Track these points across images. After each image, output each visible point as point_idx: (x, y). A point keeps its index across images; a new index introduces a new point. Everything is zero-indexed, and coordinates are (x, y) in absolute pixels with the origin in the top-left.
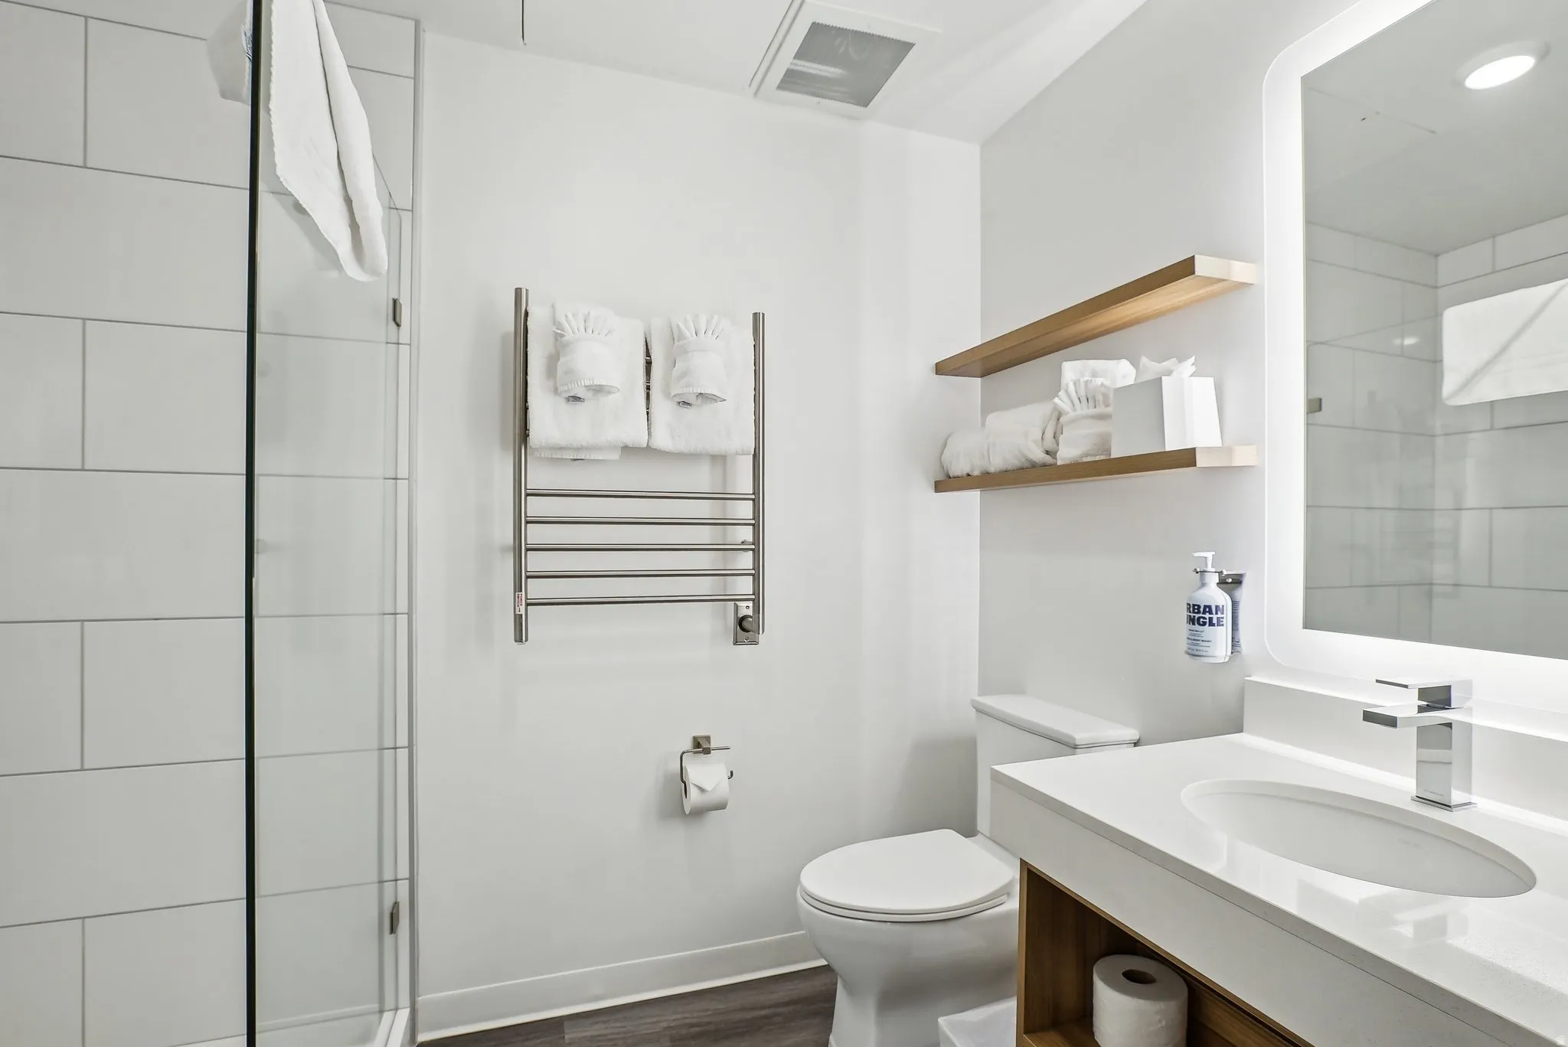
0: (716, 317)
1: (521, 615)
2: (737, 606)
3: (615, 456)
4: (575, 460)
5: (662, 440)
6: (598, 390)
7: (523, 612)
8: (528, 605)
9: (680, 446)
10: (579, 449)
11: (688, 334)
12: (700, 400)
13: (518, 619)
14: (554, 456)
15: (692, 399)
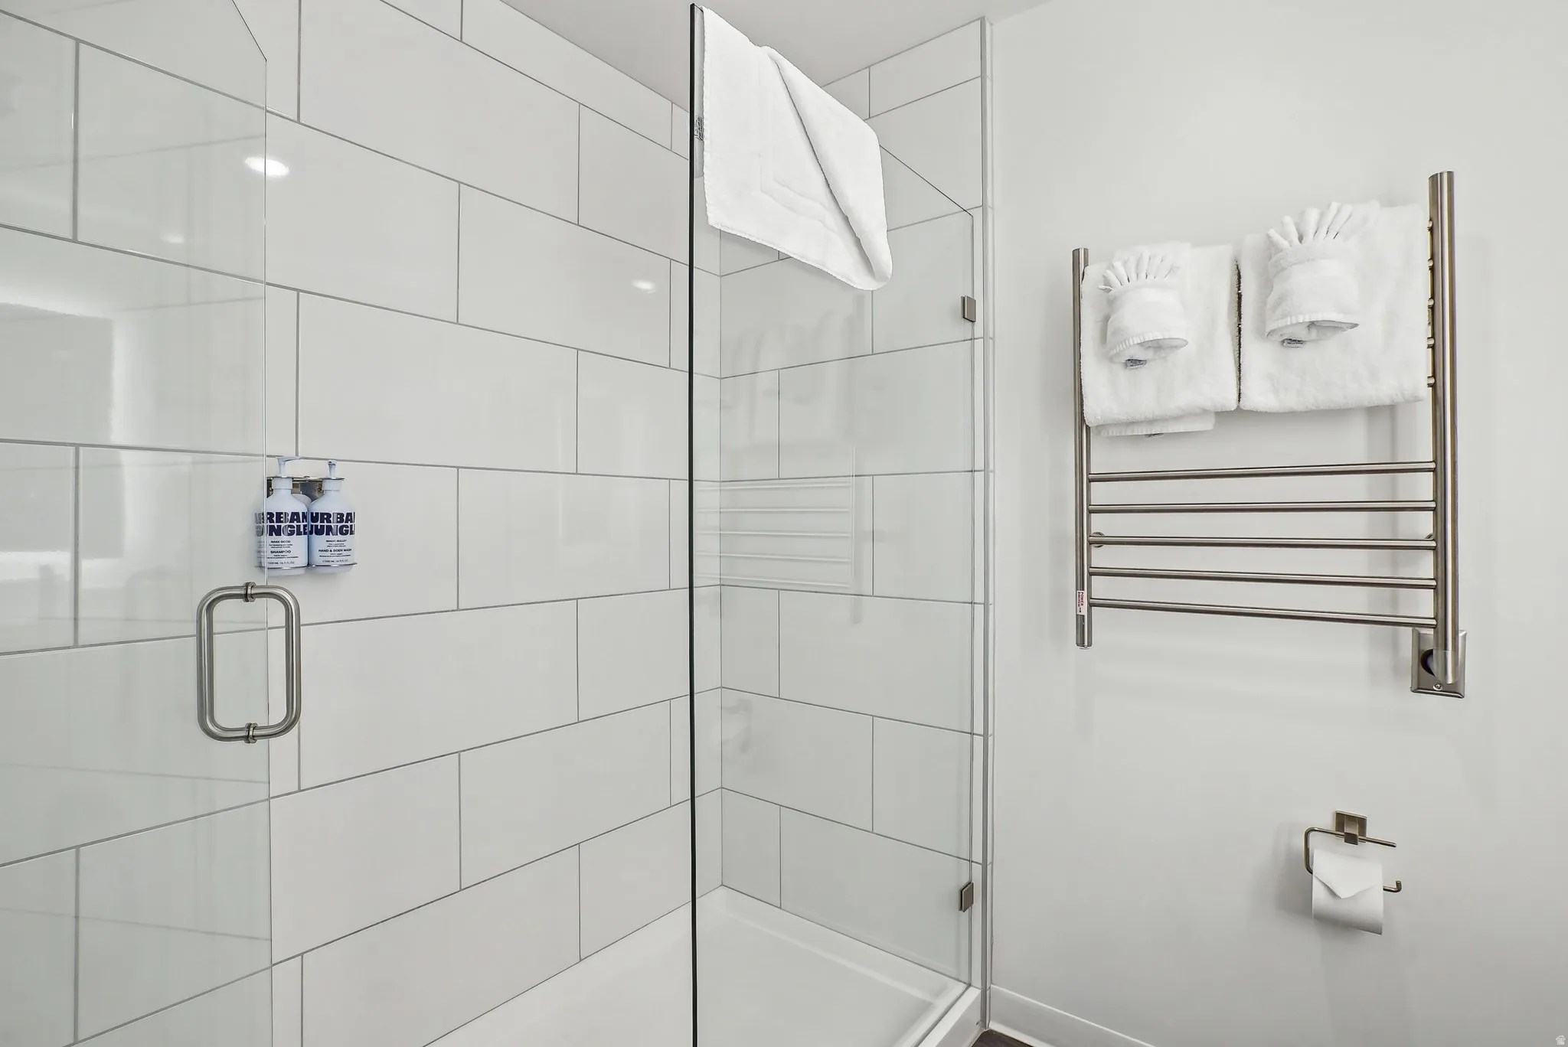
0: (1334, 206)
1: (1083, 616)
2: (1419, 634)
3: (1207, 425)
4: (1150, 435)
5: (1258, 397)
6: (1157, 346)
7: (1084, 612)
8: (1091, 605)
9: (1291, 401)
10: (1151, 422)
11: (1285, 244)
12: (1314, 333)
13: (1080, 619)
14: (1123, 434)
15: (1301, 334)
